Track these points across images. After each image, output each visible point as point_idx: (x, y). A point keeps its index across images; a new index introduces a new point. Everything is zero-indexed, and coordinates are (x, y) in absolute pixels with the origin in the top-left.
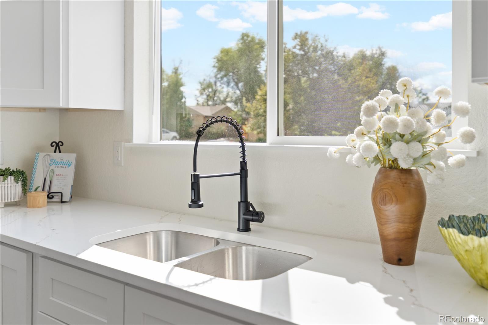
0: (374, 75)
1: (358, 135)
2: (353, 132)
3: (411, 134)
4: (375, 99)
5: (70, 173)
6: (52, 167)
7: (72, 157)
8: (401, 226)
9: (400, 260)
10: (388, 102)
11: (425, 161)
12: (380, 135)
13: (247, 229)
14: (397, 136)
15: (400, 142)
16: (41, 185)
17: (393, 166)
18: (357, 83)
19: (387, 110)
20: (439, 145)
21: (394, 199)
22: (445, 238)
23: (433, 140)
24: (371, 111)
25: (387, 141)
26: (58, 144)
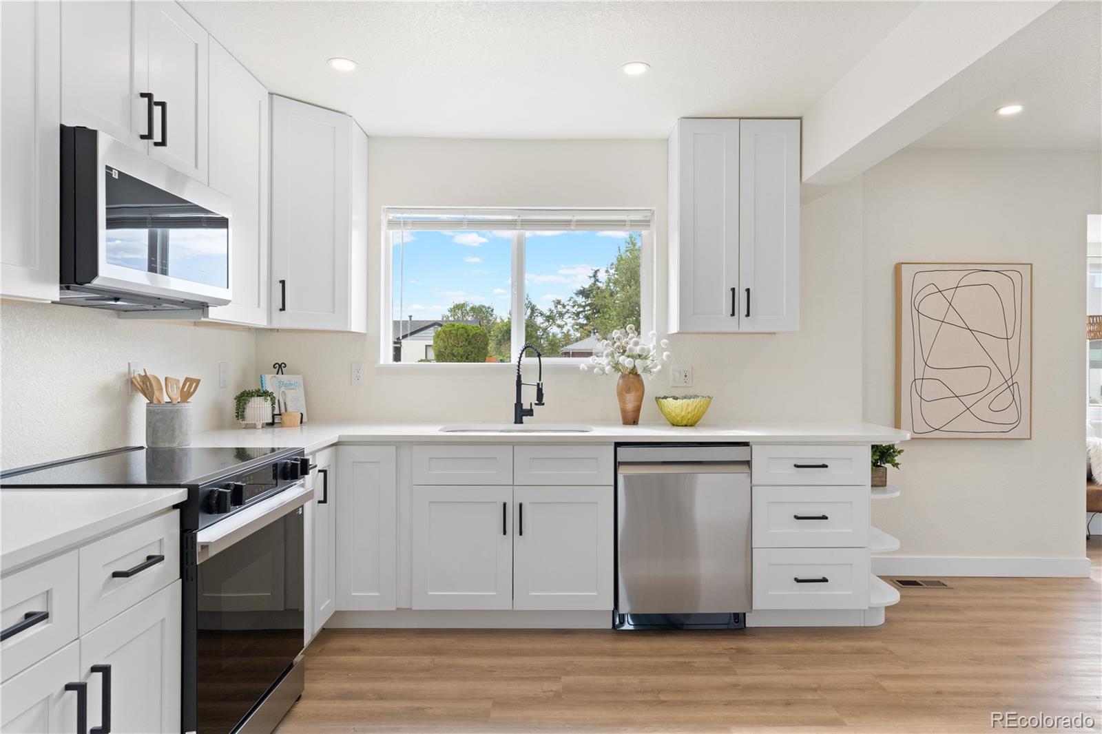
6: (283, 389)
7: (299, 379)
8: (631, 405)
9: (631, 421)
13: (521, 422)
17: (632, 372)
21: (634, 389)
26: (280, 366)
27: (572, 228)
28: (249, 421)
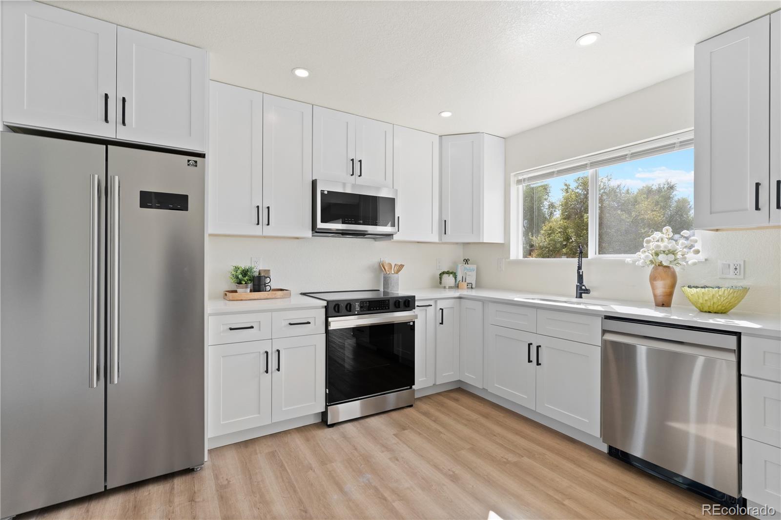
0: (660, 209)
1: (642, 253)
2: (639, 252)
3: (668, 251)
4: (651, 236)
5: (474, 273)
6: (465, 271)
7: (474, 267)
8: (664, 290)
9: (663, 304)
10: (658, 237)
11: (676, 262)
12: (653, 251)
13: (581, 297)
14: (662, 252)
15: (663, 255)
16: (461, 280)
17: (661, 265)
18: (642, 217)
19: (658, 241)
20: (683, 255)
21: (660, 278)
22: (683, 292)
23: (680, 253)
24: (648, 242)
25: (657, 254)
26: (467, 261)
27: (627, 159)
28: (443, 285)
